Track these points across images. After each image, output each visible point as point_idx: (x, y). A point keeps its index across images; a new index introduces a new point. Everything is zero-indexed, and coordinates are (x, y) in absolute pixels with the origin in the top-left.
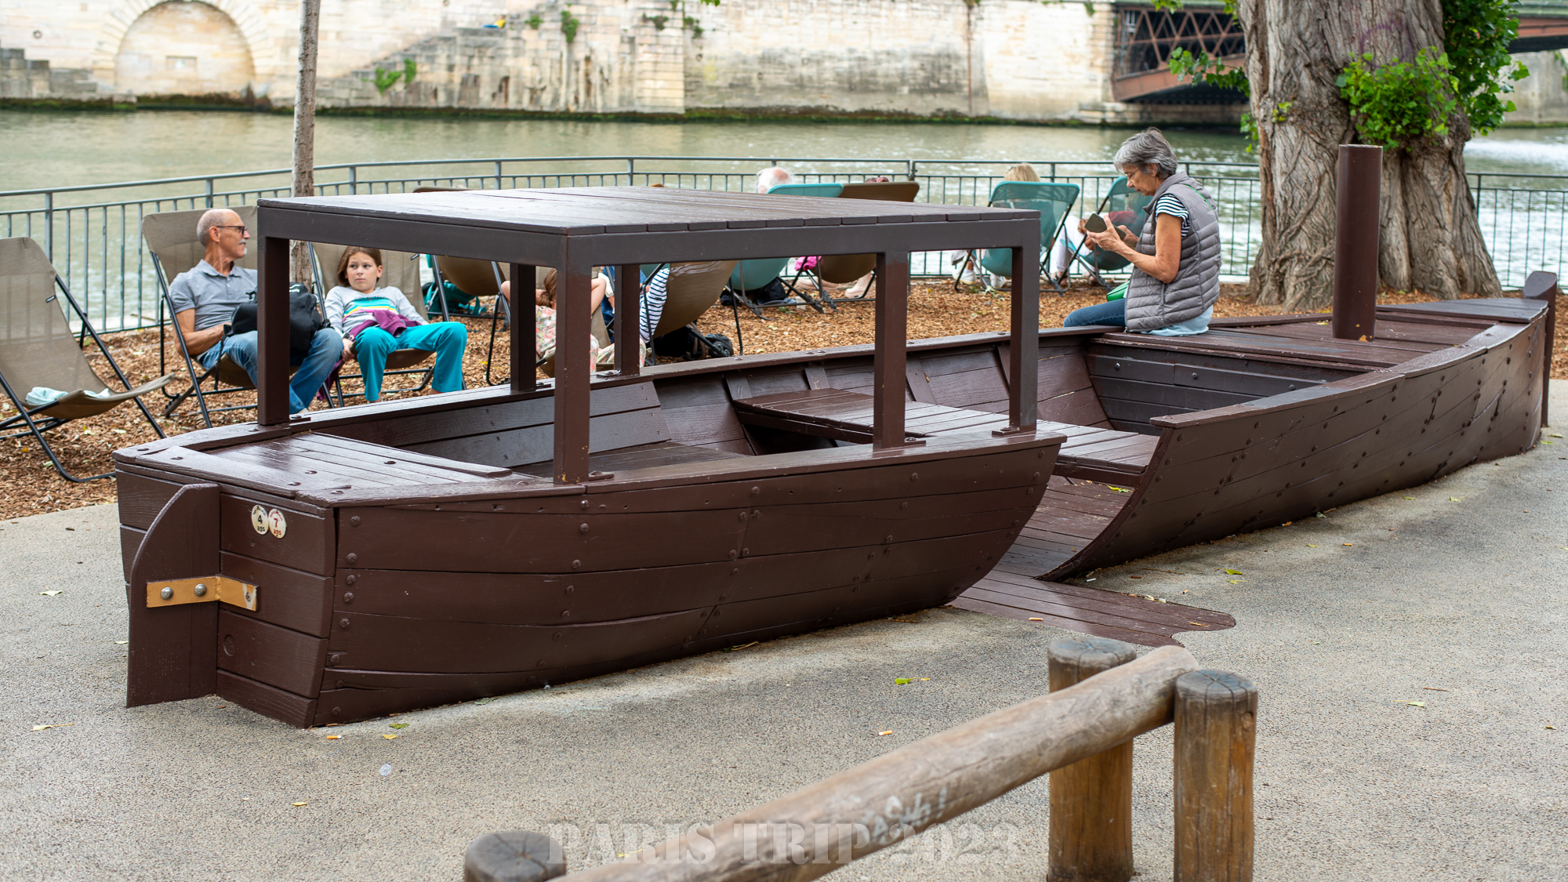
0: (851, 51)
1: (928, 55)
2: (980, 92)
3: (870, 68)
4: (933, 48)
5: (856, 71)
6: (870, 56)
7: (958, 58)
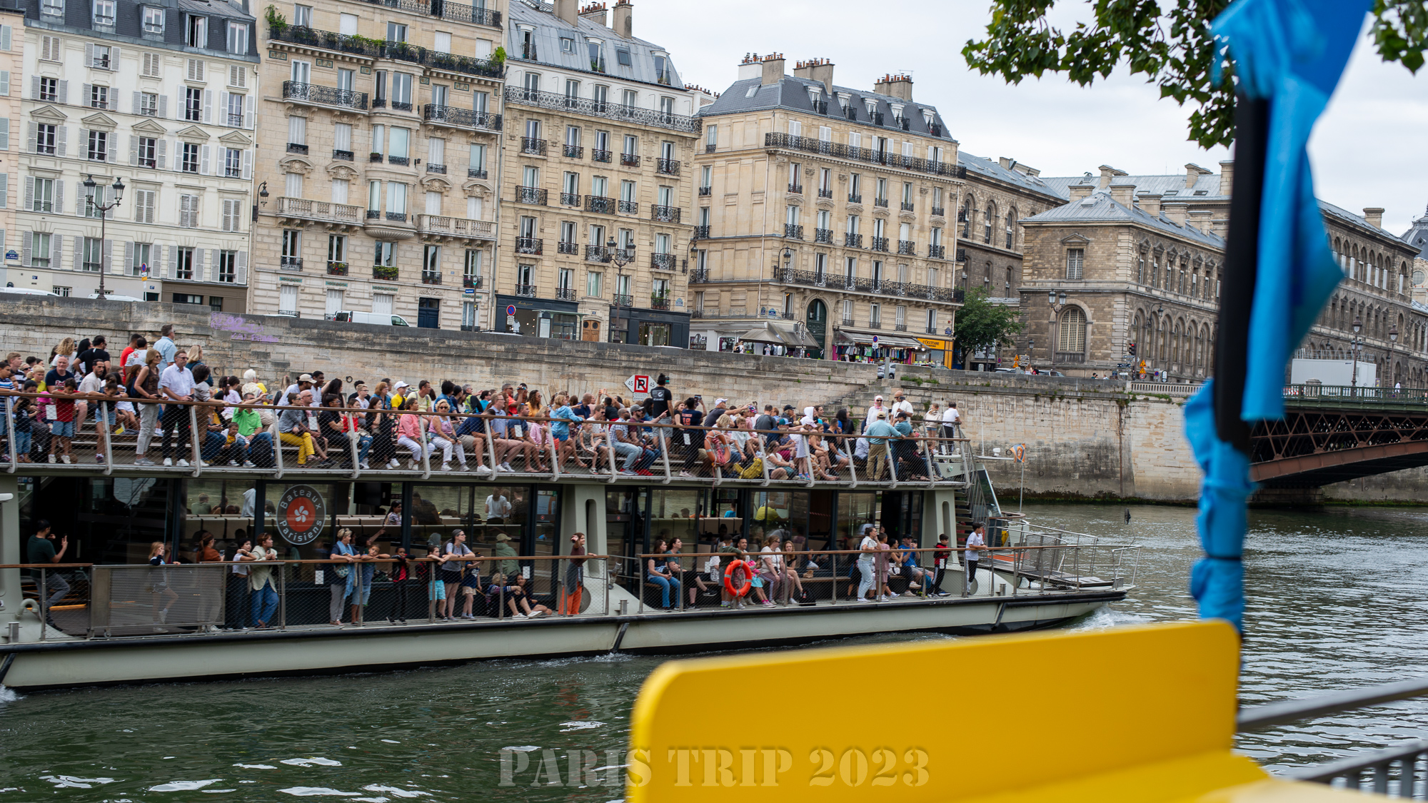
0: (1040, 444)
1: (1092, 447)
2: (1128, 478)
3: (1053, 458)
4: (1096, 441)
5: (1043, 460)
6: (1053, 448)
7: (1113, 449)
